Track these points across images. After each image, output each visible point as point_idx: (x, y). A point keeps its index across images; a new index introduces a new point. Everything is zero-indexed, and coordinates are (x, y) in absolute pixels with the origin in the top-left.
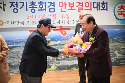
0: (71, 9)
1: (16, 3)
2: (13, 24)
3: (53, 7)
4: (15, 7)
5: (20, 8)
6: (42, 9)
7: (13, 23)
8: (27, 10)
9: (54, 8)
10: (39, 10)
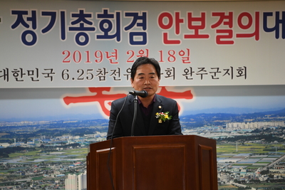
0: (197, 36)
1: (30, 15)
2: (19, 78)
3: (140, 29)
4: (28, 26)
5: (44, 31)
6: (110, 34)
7: (20, 73)
8: (63, 37)
9: (143, 31)
10: (99, 37)
